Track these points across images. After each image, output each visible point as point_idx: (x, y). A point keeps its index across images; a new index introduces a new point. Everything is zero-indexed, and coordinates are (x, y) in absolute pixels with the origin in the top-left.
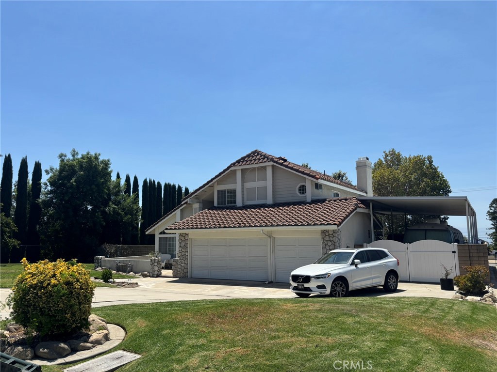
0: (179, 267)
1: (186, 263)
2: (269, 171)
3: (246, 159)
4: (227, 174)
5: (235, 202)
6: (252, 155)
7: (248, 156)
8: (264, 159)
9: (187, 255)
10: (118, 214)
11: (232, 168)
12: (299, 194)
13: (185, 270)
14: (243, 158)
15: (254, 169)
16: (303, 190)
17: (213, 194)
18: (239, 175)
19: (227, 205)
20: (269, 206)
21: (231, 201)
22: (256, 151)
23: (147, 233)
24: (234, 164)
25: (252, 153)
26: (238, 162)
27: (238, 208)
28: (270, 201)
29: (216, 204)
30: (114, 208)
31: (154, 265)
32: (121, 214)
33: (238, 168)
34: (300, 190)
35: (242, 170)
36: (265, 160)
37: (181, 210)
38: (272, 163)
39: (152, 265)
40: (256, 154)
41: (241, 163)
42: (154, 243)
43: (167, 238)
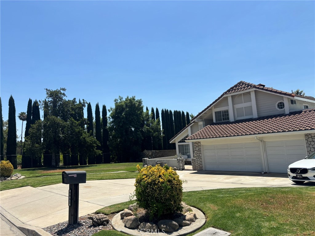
0: (197, 163)
1: (201, 161)
2: (253, 95)
3: (234, 88)
4: (221, 100)
5: (228, 119)
6: (238, 85)
7: (236, 86)
8: (248, 86)
9: (201, 155)
10: (150, 132)
11: (225, 96)
12: (278, 109)
13: (201, 166)
14: (232, 88)
15: (241, 94)
16: (281, 105)
17: (212, 114)
18: (230, 100)
19: (222, 121)
20: (256, 120)
21: (226, 118)
22: (241, 82)
23: (170, 142)
24: (226, 93)
25: (238, 84)
26: (229, 91)
27: (232, 123)
28: (255, 116)
29: (214, 121)
30: (147, 129)
31: (180, 163)
32: (151, 132)
33: (229, 95)
34: (278, 106)
35: (232, 96)
36: (248, 88)
37: (191, 127)
38: (255, 89)
39: (178, 162)
40: (241, 84)
41: (230, 92)
42: (175, 148)
43: (183, 145)
